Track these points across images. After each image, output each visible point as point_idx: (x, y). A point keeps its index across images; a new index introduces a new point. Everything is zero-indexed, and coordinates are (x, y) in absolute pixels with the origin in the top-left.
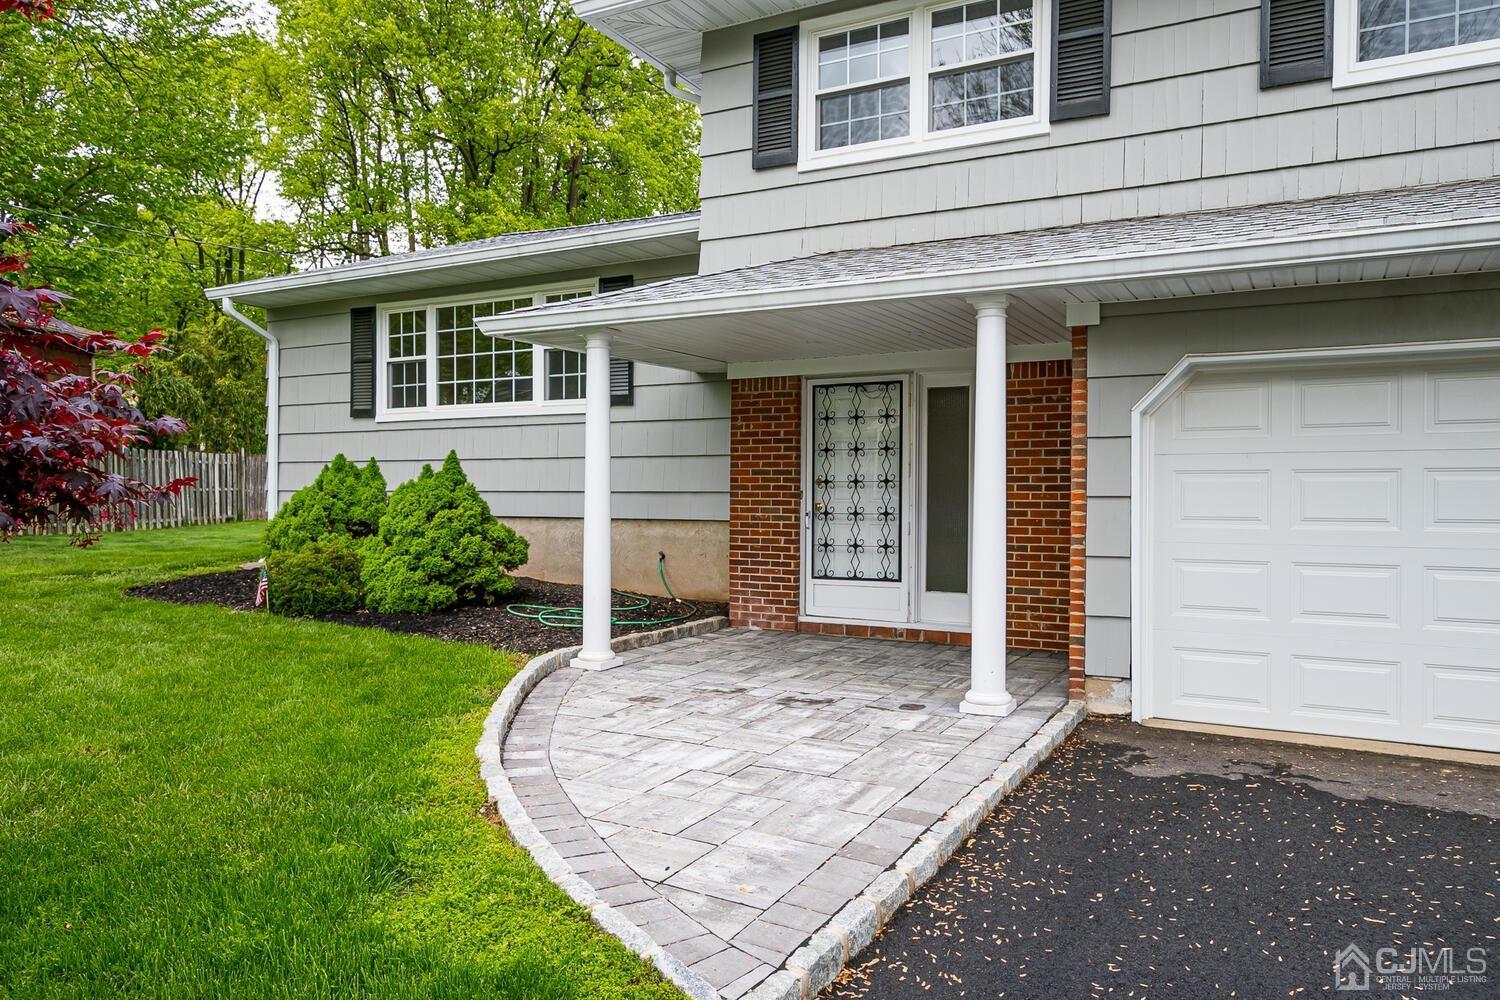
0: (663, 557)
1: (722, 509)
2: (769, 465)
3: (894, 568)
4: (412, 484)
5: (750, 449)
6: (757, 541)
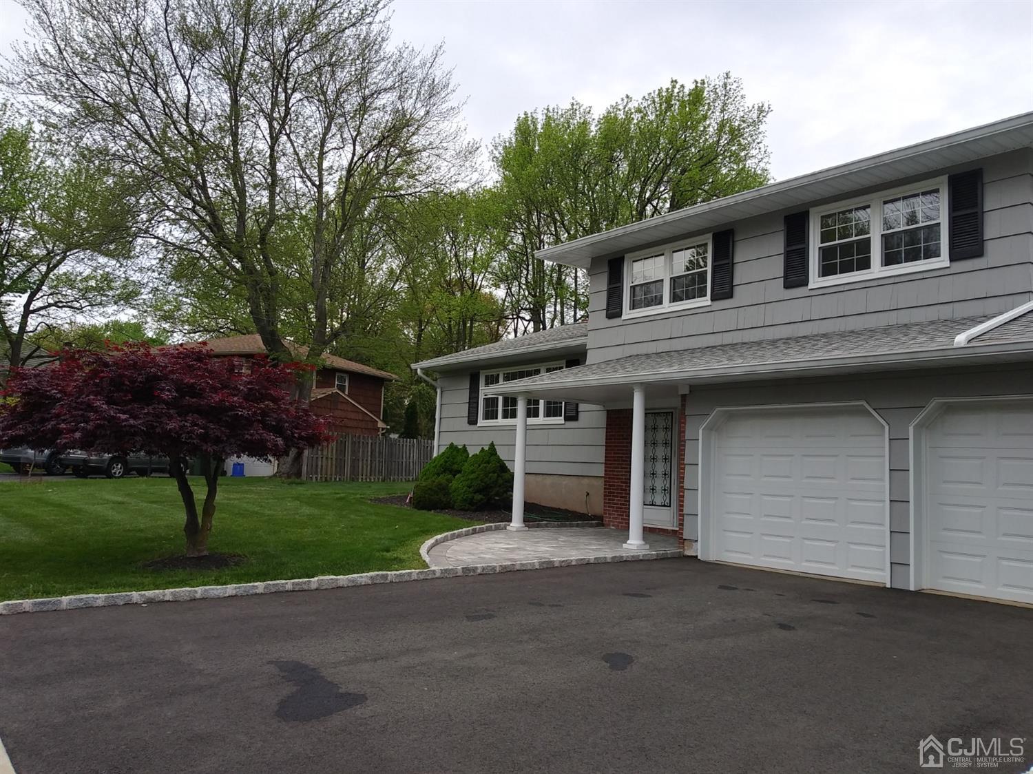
0: (588, 494)
1: (600, 470)
2: (619, 450)
3: (668, 501)
4: (476, 454)
5: (613, 443)
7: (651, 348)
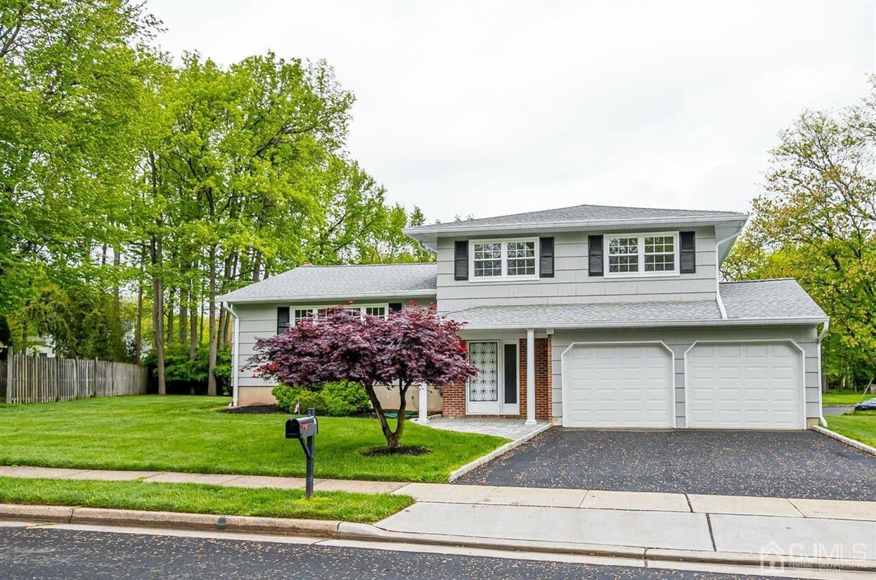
0: (413, 398)
3: (495, 397)
6: (452, 390)
7: (494, 303)
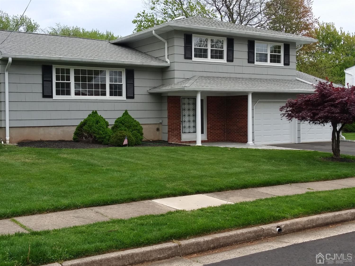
2: (176, 112)
3: (195, 130)
5: (172, 109)
6: (174, 127)
7: (205, 74)
